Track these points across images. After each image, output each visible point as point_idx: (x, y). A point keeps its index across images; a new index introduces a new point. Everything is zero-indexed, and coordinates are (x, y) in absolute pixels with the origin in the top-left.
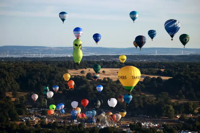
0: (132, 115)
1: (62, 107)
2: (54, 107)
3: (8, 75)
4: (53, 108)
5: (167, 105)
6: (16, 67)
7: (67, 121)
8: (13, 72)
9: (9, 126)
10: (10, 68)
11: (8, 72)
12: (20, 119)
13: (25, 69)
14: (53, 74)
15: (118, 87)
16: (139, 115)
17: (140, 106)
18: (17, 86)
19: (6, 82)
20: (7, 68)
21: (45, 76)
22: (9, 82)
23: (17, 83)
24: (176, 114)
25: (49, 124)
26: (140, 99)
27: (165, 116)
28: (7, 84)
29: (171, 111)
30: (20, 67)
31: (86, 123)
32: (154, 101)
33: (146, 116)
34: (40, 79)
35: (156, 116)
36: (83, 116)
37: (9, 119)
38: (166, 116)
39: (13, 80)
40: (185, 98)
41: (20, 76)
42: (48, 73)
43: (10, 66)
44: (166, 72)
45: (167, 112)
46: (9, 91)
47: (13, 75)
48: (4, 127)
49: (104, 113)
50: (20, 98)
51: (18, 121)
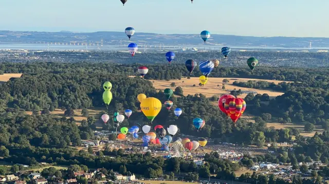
0: (216, 143)
1: (135, 130)
2: (127, 129)
3: (79, 88)
4: (125, 132)
5: (257, 132)
6: (90, 77)
7: (136, 147)
8: (85, 84)
9: (68, 152)
10: (83, 79)
11: (79, 84)
12: (82, 145)
13: (100, 81)
14: (133, 88)
15: (208, 107)
16: (224, 143)
17: (227, 132)
18: (89, 102)
19: (76, 96)
20: (78, 79)
21: (122, 90)
22: (79, 97)
23: (89, 99)
24: (267, 141)
25: (114, 151)
26: (229, 124)
27: (253, 145)
28: (77, 99)
29: (261, 139)
30: (95, 78)
31: (157, 151)
32: (245, 126)
33: (231, 144)
34: (117, 94)
35: (243, 144)
36: (157, 142)
37: (71, 144)
38: (255, 145)
39: (85, 95)
40: (291, 121)
41: (94, 90)
42: (127, 86)
43: (83, 77)
44: (280, 86)
45: (256, 140)
46: (79, 108)
47: (85, 88)
48: (61, 153)
49: (181, 139)
50: (88, 118)
51: (80, 146)
